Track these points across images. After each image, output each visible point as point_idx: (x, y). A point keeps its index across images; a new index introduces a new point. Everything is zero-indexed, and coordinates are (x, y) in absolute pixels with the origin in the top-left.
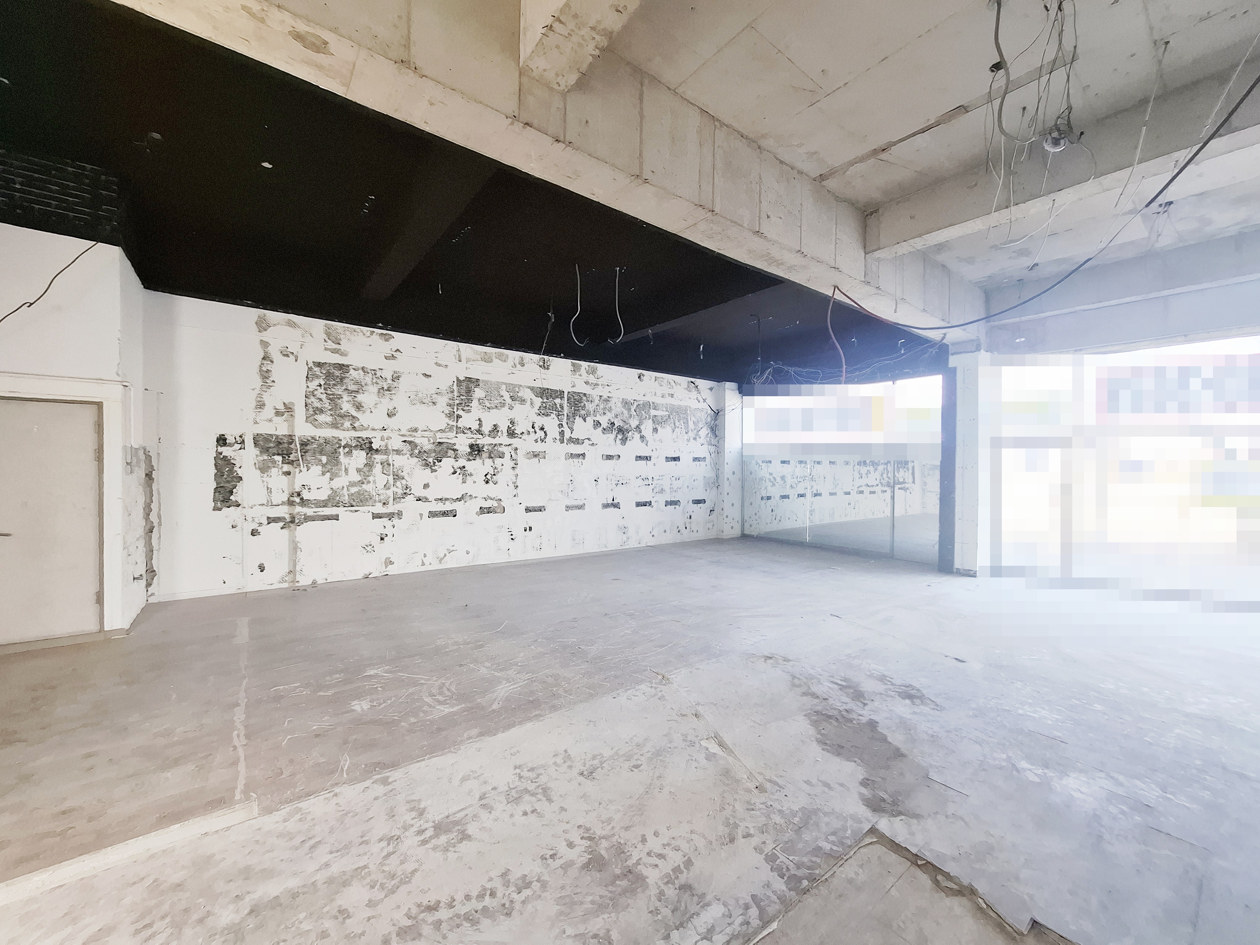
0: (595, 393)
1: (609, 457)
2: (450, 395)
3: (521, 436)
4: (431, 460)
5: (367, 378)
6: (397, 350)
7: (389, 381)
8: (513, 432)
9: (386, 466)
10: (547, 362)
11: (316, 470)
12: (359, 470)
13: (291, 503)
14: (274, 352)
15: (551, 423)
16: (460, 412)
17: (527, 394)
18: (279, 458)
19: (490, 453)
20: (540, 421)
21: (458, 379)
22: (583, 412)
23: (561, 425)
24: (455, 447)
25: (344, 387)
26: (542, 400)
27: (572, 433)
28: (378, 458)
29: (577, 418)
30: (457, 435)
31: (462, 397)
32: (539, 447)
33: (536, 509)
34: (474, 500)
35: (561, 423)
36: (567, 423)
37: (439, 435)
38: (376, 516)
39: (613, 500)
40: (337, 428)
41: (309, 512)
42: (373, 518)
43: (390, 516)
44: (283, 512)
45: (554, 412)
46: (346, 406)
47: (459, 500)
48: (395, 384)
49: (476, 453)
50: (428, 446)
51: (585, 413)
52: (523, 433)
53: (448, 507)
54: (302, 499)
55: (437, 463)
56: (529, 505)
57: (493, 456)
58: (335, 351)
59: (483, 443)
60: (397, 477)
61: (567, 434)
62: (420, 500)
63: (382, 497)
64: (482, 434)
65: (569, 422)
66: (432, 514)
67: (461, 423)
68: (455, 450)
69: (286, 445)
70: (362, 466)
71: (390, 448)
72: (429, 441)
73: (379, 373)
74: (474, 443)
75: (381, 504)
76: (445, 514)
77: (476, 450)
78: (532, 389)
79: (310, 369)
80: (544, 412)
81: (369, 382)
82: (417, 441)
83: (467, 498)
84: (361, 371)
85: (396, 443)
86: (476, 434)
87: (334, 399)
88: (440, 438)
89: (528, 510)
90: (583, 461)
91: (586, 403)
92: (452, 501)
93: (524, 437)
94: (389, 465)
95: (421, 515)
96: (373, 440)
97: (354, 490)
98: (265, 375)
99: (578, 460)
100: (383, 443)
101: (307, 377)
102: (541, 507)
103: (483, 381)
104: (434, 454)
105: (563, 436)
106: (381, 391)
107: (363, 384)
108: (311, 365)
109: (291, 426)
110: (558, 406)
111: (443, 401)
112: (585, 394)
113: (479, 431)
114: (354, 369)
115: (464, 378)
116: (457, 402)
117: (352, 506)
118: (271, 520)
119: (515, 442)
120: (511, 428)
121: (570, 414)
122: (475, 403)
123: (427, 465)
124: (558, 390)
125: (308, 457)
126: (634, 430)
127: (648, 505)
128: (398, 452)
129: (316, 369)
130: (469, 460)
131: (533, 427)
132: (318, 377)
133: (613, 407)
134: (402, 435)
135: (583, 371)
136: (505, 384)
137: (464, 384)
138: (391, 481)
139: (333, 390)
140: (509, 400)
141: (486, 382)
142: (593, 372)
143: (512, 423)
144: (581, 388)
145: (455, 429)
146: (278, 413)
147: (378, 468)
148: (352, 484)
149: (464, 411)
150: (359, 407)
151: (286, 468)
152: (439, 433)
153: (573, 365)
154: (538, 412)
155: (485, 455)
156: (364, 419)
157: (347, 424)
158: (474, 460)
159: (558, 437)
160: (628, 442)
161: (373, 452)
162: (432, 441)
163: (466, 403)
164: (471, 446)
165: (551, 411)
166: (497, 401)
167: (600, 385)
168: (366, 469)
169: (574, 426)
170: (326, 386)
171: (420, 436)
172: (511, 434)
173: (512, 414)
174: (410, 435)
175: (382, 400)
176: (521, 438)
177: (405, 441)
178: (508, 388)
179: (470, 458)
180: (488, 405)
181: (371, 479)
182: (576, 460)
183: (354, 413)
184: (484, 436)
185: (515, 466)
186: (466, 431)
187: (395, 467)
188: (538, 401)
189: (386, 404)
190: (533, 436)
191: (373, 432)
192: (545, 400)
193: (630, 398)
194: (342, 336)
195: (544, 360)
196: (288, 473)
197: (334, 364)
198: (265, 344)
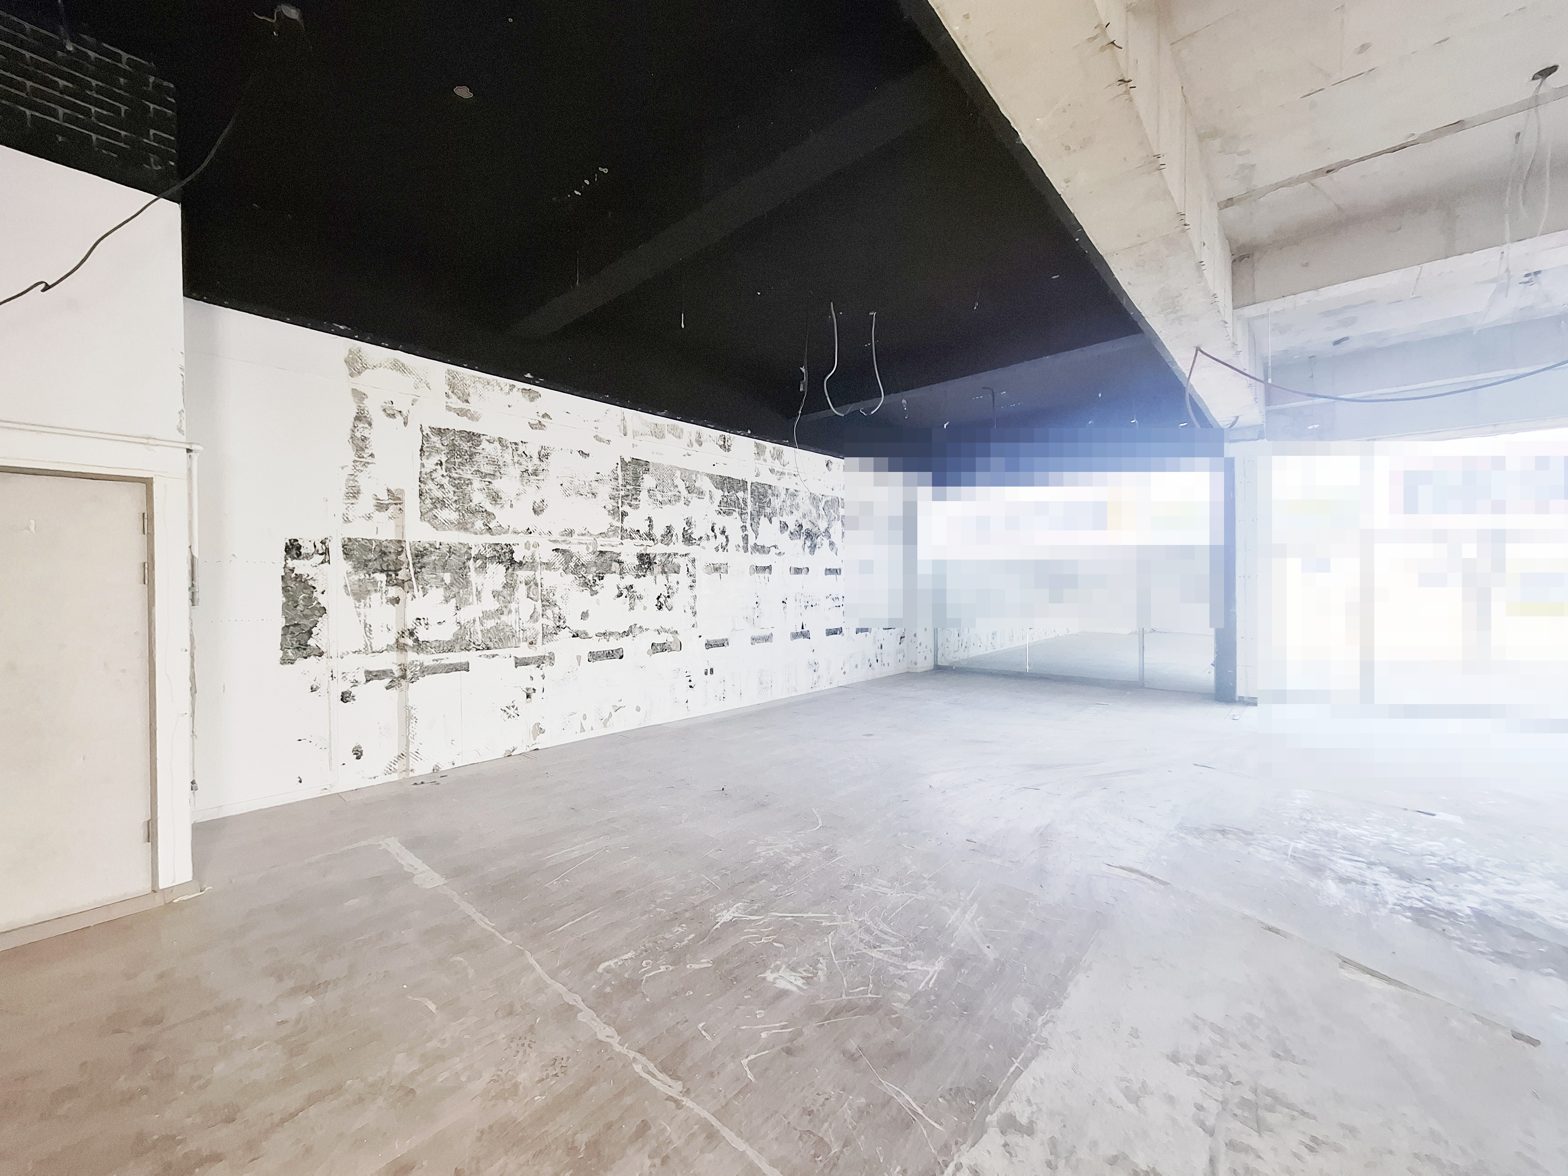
0: (781, 485)
1: (798, 571)
2: (614, 483)
3: (699, 542)
4: (590, 577)
5: (506, 455)
6: (545, 415)
7: (536, 460)
8: (690, 536)
9: (533, 587)
10: (728, 441)
11: (436, 594)
12: (496, 594)
13: (401, 647)
14: (373, 409)
15: (733, 523)
16: (626, 508)
17: (705, 484)
18: (381, 577)
19: (663, 566)
20: (722, 521)
21: (622, 460)
22: (768, 510)
23: (744, 528)
24: (620, 558)
25: (475, 468)
26: (722, 493)
27: (756, 538)
28: (522, 575)
29: (762, 517)
30: (622, 541)
31: (628, 487)
32: (720, 558)
33: (719, 643)
34: (645, 633)
35: (744, 524)
36: (751, 525)
37: (601, 541)
38: (520, 662)
39: (803, 628)
40: (466, 529)
41: (427, 659)
42: (517, 665)
43: (539, 661)
44: (390, 661)
45: (737, 510)
46: (478, 498)
47: (626, 634)
48: (544, 465)
49: (646, 566)
50: (587, 557)
51: (771, 512)
52: (701, 538)
53: (611, 644)
54: (417, 640)
55: (598, 582)
56: (710, 639)
57: (666, 570)
58: (461, 413)
59: (655, 552)
60: (548, 603)
61: (752, 540)
62: (578, 636)
63: (528, 634)
64: (653, 540)
65: (753, 523)
66: (594, 656)
67: (629, 523)
68: (620, 562)
69: (393, 557)
70: (500, 588)
71: (537, 559)
72: (588, 548)
73: (521, 448)
74: (643, 552)
75: (526, 644)
76: (610, 655)
77: (646, 562)
78: (711, 477)
79: (426, 438)
80: (727, 507)
81: (509, 462)
82: (574, 549)
83: (636, 631)
84: (497, 444)
85: (545, 553)
86: (645, 539)
87: (460, 485)
88: (603, 544)
89: (709, 645)
90: (769, 575)
91: (771, 498)
92: (618, 636)
93: (704, 543)
94: (536, 585)
95: (579, 658)
96: (514, 548)
97: (490, 624)
98: (360, 445)
99: (763, 575)
100: (528, 553)
101: (421, 450)
102: (723, 639)
103: (654, 464)
104: (594, 569)
105: (747, 543)
106: (525, 474)
107: (501, 463)
108: (427, 431)
109: (401, 527)
110: (741, 502)
111: (605, 491)
112: (770, 486)
113: (649, 536)
114: (488, 441)
115: (630, 460)
116: (622, 493)
117: (488, 649)
118: (371, 676)
119: (692, 550)
120: (687, 531)
121: (754, 513)
122: (643, 496)
123: (586, 584)
124: (741, 480)
125: (426, 574)
126: (823, 534)
127: (838, 632)
128: (548, 565)
129: (435, 439)
130: (638, 576)
131: (713, 530)
132: (438, 451)
133: (801, 504)
134: (555, 541)
135: (768, 455)
136: (680, 469)
137: (631, 468)
138: (539, 610)
139: (458, 471)
140: (684, 492)
141: (657, 466)
142: (778, 456)
143: (689, 523)
144: (766, 478)
145: (620, 531)
146: (381, 507)
147: (522, 589)
148: (486, 615)
149: (631, 506)
150: (495, 498)
151: (393, 592)
152: (601, 538)
153: (757, 445)
154: (718, 509)
155: (657, 569)
156: (502, 516)
157: (479, 524)
158: (644, 576)
159: (741, 544)
160: (817, 550)
161: (516, 566)
162: (591, 550)
163: (633, 495)
164: (641, 557)
165: (734, 509)
166: (670, 493)
167: (787, 474)
168: (506, 592)
169: (759, 529)
170: (449, 466)
171: (576, 542)
172: (688, 539)
173: (687, 512)
174: (563, 541)
175: (527, 488)
176: (699, 545)
177: (557, 550)
178: (683, 475)
179: (640, 574)
180: (660, 499)
181: (513, 606)
182: (762, 575)
183: (490, 508)
184: (656, 542)
185: (692, 584)
186: (633, 536)
187: (544, 587)
188: (718, 494)
189: (532, 495)
190: (713, 543)
191: (515, 535)
192: (726, 494)
193: (818, 493)
194: (471, 390)
195: (725, 438)
196: (397, 600)
197: (460, 431)
198: (359, 395)
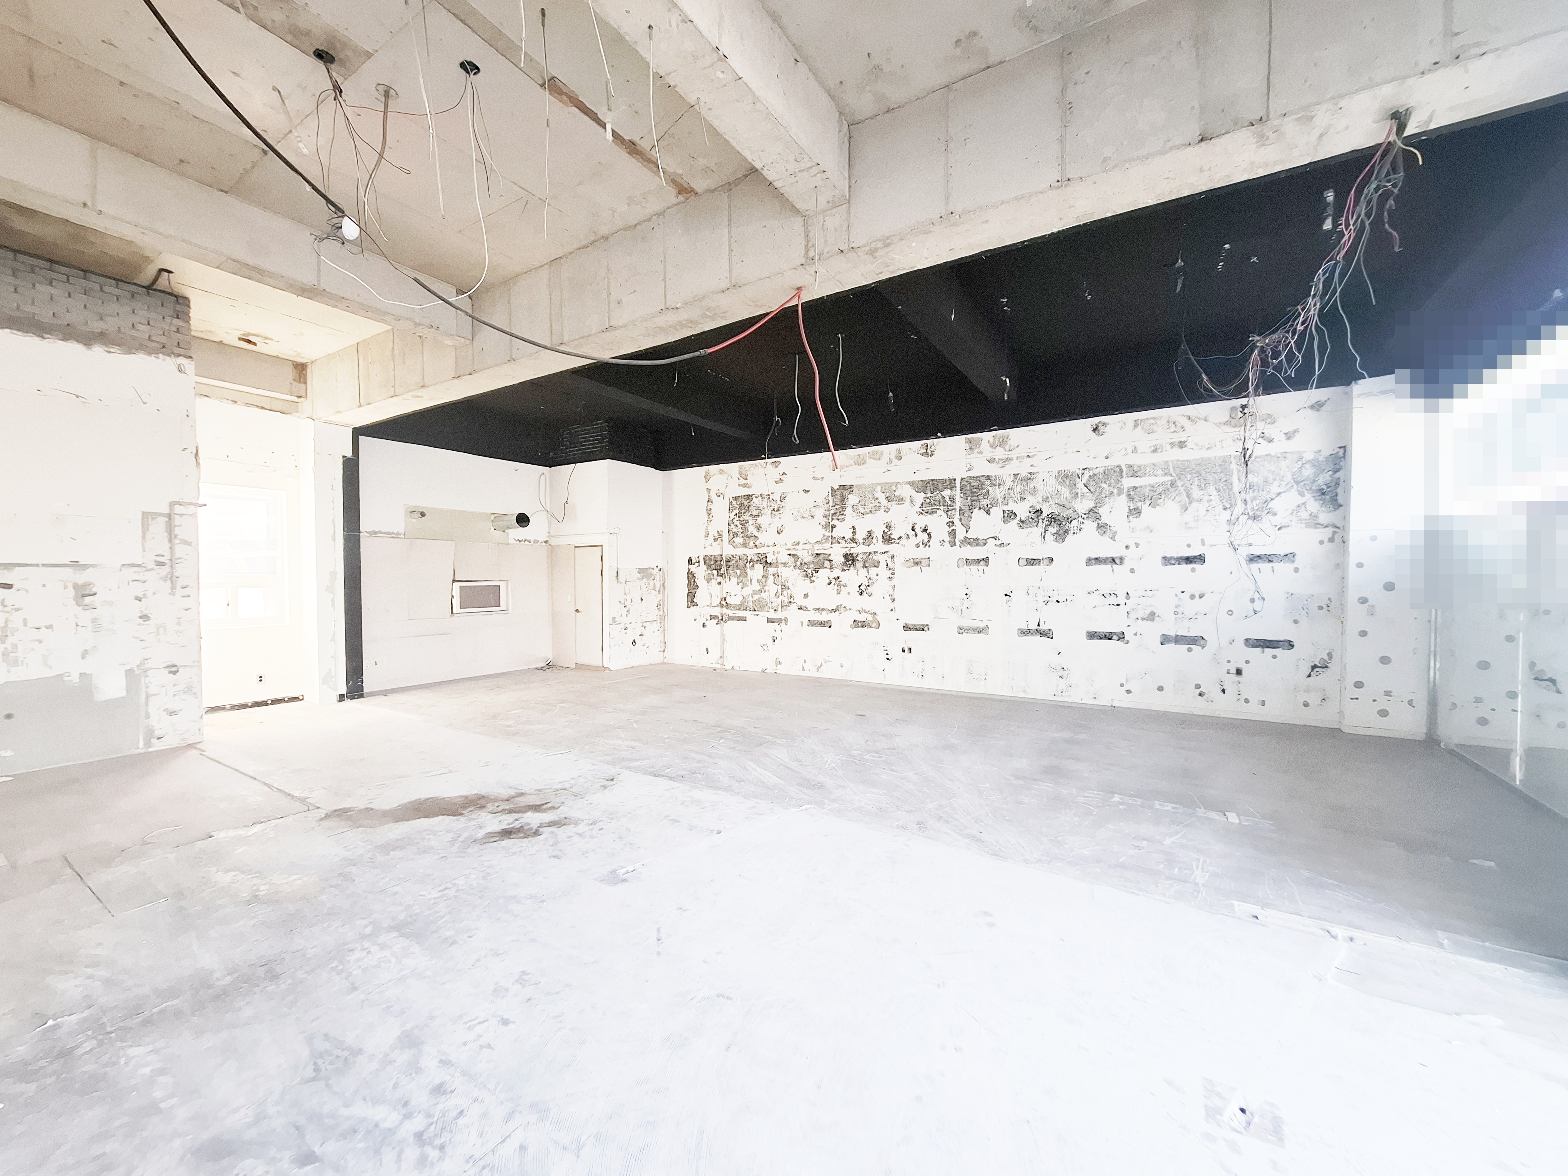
0: (1005, 473)
1: (1032, 562)
2: (826, 506)
3: (898, 541)
4: (809, 571)
5: (764, 503)
6: (784, 473)
7: (779, 502)
8: (890, 537)
9: (777, 577)
10: (930, 447)
11: (734, 580)
12: (759, 581)
13: (722, 606)
14: (713, 495)
15: (938, 523)
16: (835, 522)
17: (906, 491)
18: (715, 572)
19: (865, 562)
20: (922, 521)
21: (832, 488)
22: (984, 502)
23: (951, 523)
24: (830, 558)
25: (750, 514)
26: (924, 495)
27: (967, 532)
28: (772, 570)
29: (976, 511)
30: (832, 546)
31: (836, 507)
32: (922, 553)
33: (918, 627)
34: (848, 611)
35: (951, 520)
36: (961, 520)
37: (817, 546)
38: (770, 621)
39: (1039, 625)
40: (746, 547)
41: (730, 613)
42: (768, 622)
43: (779, 621)
44: (717, 612)
45: (942, 508)
46: (752, 529)
47: (834, 611)
48: (783, 504)
49: (850, 562)
50: (808, 558)
51: (989, 503)
52: (901, 537)
53: (824, 617)
54: (727, 603)
55: (814, 574)
56: (908, 623)
57: (867, 565)
58: (744, 486)
59: (857, 552)
60: (784, 587)
61: (961, 533)
62: (801, 609)
63: (774, 604)
64: (856, 543)
65: (963, 517)
66: (812, 623)
67: (836, 533)
68: (830, 561)
69: (719, 562)
70: (760, 578)
71: (779, 561)
72: (808, 553)
73: (771, 497)
74: (848, 553)
75: (773, 610)
76: (822, 624)
77: (850, 559)
78: (912, 484)
79: (731, 503)
80: (928, 508)
81: (766, 506)
82: (799, 554)
83: (842, 610)
84: (760, 498)
85: (783, 557)
86: (850, 543)
87: (744, 523)
88: (818, 548)
89: (907, 628)
90: (985, 568)
91: (990, 489)
92: (828, 612)
93: (902, 542)
94: (778, 576)
95: (802, 623)
96: (767, 555)
97: (756, 597)
98: (709, 512)
99: (977, 567)
100: (774, 558)
101: (729, 510)
102: (923, 625)
103: (857, 486)
104: (812, 566)
105: (954, 538)
106: (773, 511)
107: (761, 508)
108: (731, 499)
109: (722, 548)
110: (947, 499)
111: (820, 513)
112: (988, 476)
113: (853, 540)
114: (756, 497)
115: (838, 487)
116: (832, 512)
117: (755, 611)
118: (712, 617)
119: (892, 548)
120: (887, 533)
121: (966, 508)
122: (849, 511)
123: (807, 576)
124: (947, 479)
125: (730, 571)
126: (1083, 516)
127: (1115, 637)
128: (785, 564)
129: (734, 502)
130: (844, 570)
131: (913, 529)
132: (735, 508)
133: (1039, 486)
134: (788, 549)
135: (985, 445)
136: (879, 484)
137: (838, 493)
138: (780, 591)
139: (743, 517)
140: (884, 502)
141: (860, 487)
142: (1002, 443)
143: (888, 527)
144: (981, 468)
145: (830, 539)
146: (715, 540)
147: (771, 578)
148: (755, 593)
149: (838, 520)
150: (759, 528)
151: (719, 579)
152: (817, 545)
153: (969, 441)
154: (920, 510)
155: (859, 565)
156: (763, 538)
157: (752, 544)
158: (848, 570)
159: (947, 539)
160: (1070, 538)
161: (768, 565)
162: (810, 554)
163: (840, 512)
164: (846, 556)
165: (938, 507)
166: (871, 505)
167: (1015, 459)
168: (763, 580)
169: (971, 523)
170: (740, 515)
171: (801, 549)
172: (888, 539)
173: (887, 518)
174: (794, 549)
175: (774, 520)
176: (898, 543)
177: (790, 555)
178: (883, 489)
179: (845, 568)
180: (862, 511)
181: (766, 588)
182: (974, 568)
183: (756, 534)
184: (858, 544)
185: (891, 576)
186: (840, 541)
187: (783, 578)
188: (920, 498)
189: (777, 523)
190: (914, 540)
191: (768, 548)
192: (929, 495)
193: (1074, 467)
194: (749, 473)
195: (927, 446)
196: (720, 583)
197: (744, 496)
198: (708, 490)
